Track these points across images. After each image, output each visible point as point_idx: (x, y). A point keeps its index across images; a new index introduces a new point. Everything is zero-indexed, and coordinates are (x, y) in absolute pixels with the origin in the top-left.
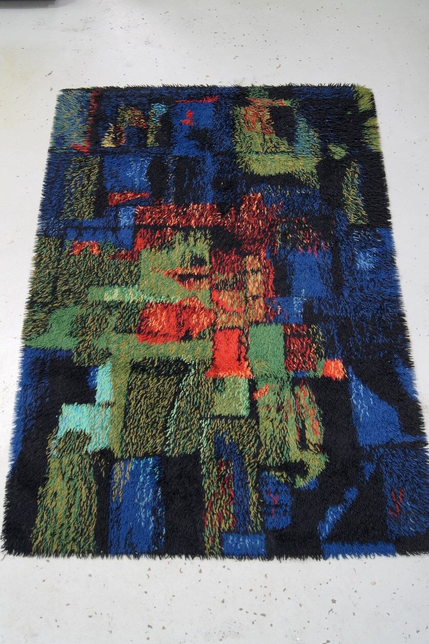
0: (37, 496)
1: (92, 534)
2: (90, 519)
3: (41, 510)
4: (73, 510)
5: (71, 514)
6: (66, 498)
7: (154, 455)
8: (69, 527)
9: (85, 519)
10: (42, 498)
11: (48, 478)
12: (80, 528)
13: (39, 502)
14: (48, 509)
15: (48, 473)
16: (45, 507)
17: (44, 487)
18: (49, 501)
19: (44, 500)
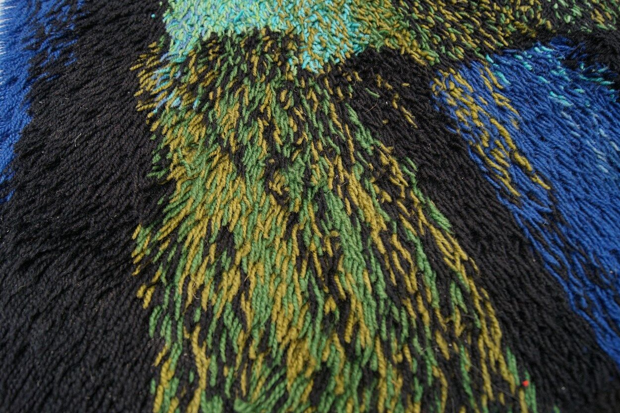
0: (131, 266)
1: (510, 373)
2: (456, 297)
3: (166, 332)
4: (346, 283)
5: (344, 304)
6: (287, 237)
7: (544, 36)
8: (370, 377)
9: (429, 306)
10: (160, 273)
11: (173, 181)
12: (432, 359)
13: (145, 294)
14: (208, 315)
15: (165, 164)
16: (189, 312)
17: (155, 220)
18: (204, 277)
19: (171, 277)
